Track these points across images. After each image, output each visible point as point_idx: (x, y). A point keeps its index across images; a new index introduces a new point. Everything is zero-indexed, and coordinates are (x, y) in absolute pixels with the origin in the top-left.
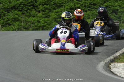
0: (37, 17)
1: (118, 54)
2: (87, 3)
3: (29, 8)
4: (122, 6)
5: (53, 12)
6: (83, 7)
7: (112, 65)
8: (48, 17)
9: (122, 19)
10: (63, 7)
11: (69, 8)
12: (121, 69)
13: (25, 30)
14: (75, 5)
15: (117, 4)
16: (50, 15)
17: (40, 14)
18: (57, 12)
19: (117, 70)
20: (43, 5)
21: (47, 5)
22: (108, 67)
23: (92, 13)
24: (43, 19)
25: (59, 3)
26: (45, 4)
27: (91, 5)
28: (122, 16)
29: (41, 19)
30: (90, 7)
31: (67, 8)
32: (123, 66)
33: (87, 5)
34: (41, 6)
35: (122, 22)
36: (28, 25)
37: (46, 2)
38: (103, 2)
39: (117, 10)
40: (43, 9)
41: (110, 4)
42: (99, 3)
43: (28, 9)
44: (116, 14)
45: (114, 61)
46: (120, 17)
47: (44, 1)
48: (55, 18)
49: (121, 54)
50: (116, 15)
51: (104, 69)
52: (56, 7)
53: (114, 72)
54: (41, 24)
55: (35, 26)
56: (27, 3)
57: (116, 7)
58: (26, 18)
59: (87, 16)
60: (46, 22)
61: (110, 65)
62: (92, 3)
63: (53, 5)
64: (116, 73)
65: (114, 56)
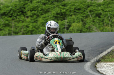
0: (26, 22)
1: (103, 54)
2: (72, 8)
3: (19, 14)
4: (105, 10)
5: (40, 17)
6: (68, 12)
7: (98, 64)
8: (36, 22)
9: (105, 22)
10: (50, 12)
11: (55, 13)
12: (107, 68)
13: (15, 35)
14: (61, 10)
15: (100, 8)
16: (38, 20)
17: (28, 20)
18: (45, 17)
19: (103, 69)
20: (31, 11)
21: (35, 11)
22: (94, 67)
23: (77, 18)
24: (31, 24)
25: (46, 9)
26: (33, 10)
27: (76, 10)
28: (105, 19)
29: (29, 24)
30: (75, 12)
31: (54, 14)
32: (108, 65)
33: (72, 10)
34: (29, 12)
35: (105, 25)
36: (17, 30)
37: (34, 8)
38: (87, 7)
39: (101, 14)
40: (31, 15)
41: (94, 8)
42: (83, 8)
43: (17, 15)
44: (99, 17)
45: (99, 61)
46: (104, 20)
47: (32, 8)
48: (42, 23)
49: (106, 55)
50: (99, 19)
51: (90, 68)
52: (43, 12)
53: (100, 71)
54: (30, 29)
55: (25, 31)
56: (16, 10)
57: (99, 11)
58: (16, 23)
59: (72, 20)
60: (35, 27)
61: (96, 65)
62: (77, 8)
63: (41, 10)
64: (102, 72)
65: (100, 56)
